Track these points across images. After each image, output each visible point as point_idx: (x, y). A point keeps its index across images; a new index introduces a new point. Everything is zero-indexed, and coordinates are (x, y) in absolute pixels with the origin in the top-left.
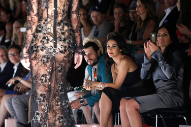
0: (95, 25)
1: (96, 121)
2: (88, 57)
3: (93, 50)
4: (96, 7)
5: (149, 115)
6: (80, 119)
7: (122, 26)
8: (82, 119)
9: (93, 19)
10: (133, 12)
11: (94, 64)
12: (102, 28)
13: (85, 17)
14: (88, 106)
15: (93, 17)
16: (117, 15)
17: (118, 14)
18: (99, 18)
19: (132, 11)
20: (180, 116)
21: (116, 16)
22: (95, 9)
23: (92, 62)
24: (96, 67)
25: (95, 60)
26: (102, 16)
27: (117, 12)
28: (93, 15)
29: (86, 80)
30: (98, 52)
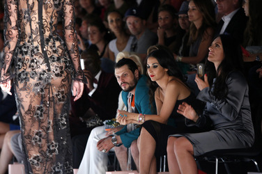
0: (133, 35)
1: (134, 167)
2: (122, 80)
3: (128, 70)
4: (134, 11)
5: (206, 158)
6: (112, 164)
7: (169, 36)
8: (114, 164)
9: (130, 27)
10: (184, 17)
11: (131, 89)
12: (141, 40)
13: (119, 24)
14: (123, 146)
15: (130, 23)
16: (162, 21)
17: (164, 20)
18: (138, 25)
19: (182, 15)
20: (249, 160)
21: (161, 23)
22: (132, 14)
23: (127, 86)
24: (133, 93)
25: (131, 84)
26: (142, 23)
27: (162, 17)
28: (130, 21)
29: (120, 111)
30: (136, 72)
